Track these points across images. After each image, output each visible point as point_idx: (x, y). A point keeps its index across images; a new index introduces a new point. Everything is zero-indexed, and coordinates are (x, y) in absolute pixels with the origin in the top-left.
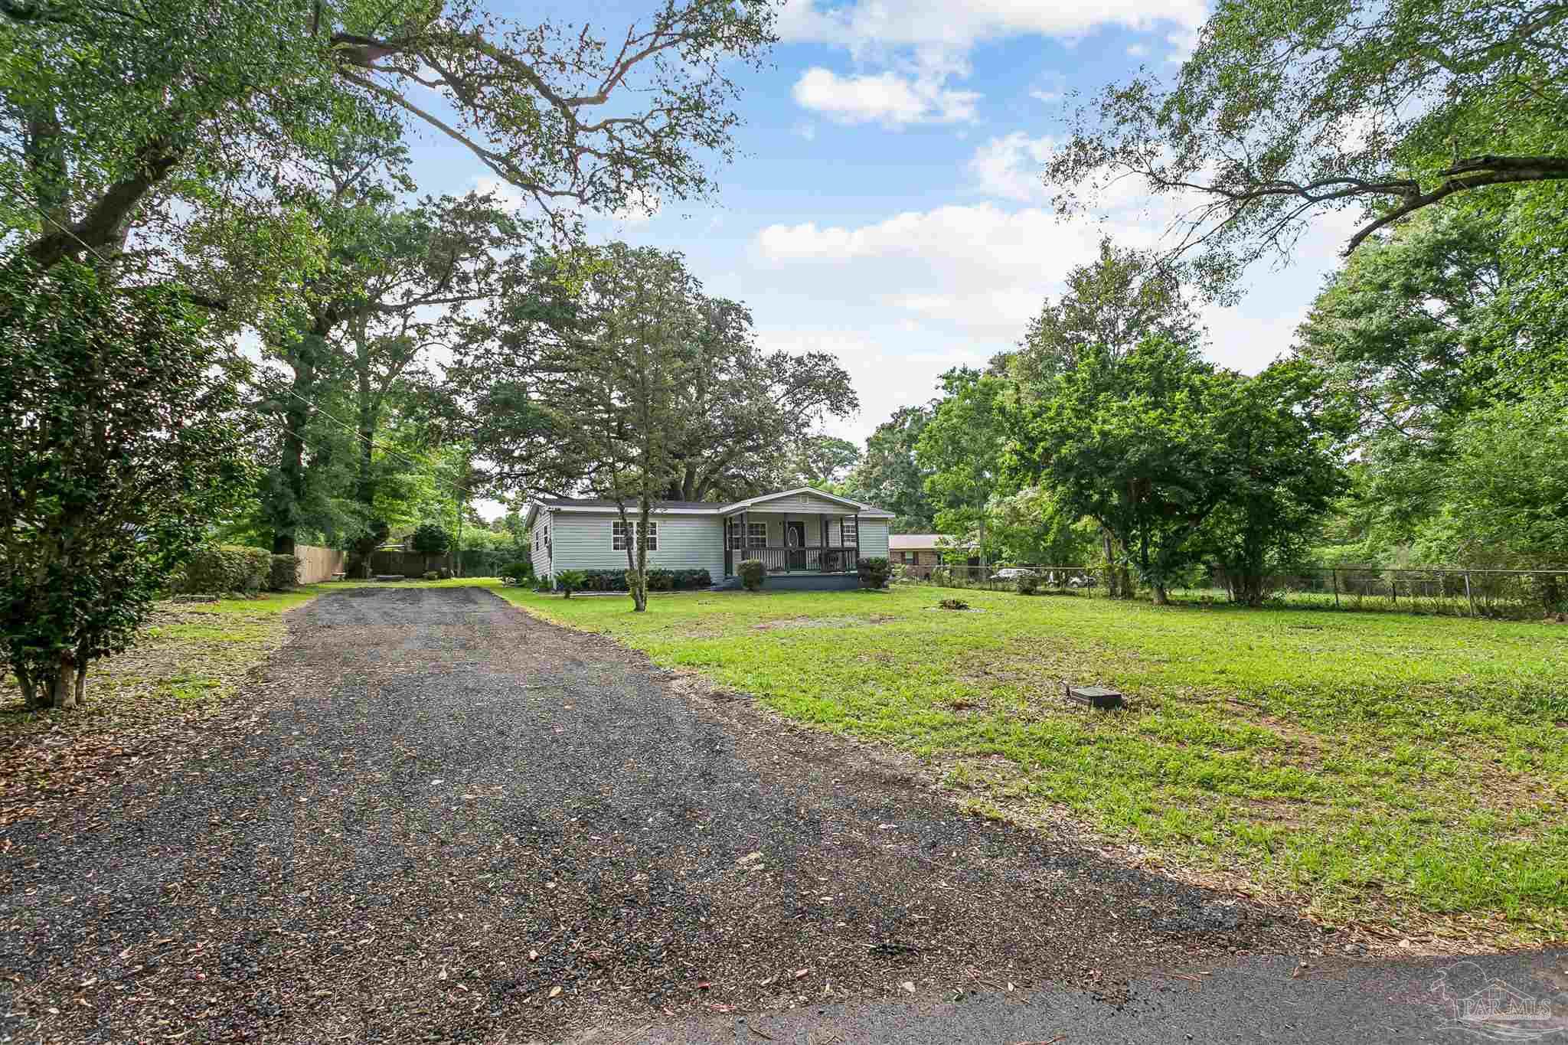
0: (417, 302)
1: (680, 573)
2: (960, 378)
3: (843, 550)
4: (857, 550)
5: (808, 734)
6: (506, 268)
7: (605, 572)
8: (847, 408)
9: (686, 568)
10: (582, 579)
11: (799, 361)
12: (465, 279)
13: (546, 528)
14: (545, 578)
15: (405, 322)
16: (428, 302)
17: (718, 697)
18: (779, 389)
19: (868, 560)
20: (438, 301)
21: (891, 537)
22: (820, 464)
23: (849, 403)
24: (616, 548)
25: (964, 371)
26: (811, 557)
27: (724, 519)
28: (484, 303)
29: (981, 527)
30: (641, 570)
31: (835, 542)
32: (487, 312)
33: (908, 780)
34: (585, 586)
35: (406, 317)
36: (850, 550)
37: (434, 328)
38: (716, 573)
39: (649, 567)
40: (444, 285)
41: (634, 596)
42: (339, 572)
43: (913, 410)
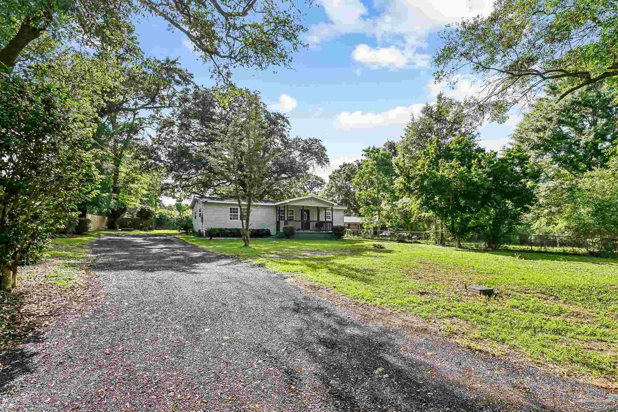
0: (140, 108)
1: (258, 230)
2: (372, 152)
3: (326, 222)
4: (332, 222)
5: (365, 306)
6: (181, 95)
7: (226, 229)
8: (324, 162)
9: (261, 228)
10: (218, 231)
11: (306, 142)
12: (163, 98)
13: (200, 210)
14: (199, 231)
15: (134, 116)
16: (146, 108)
17: (312, 287)
18: (297, 153)
19: (337, 227)
20: (150, 108)
21: (345, 218)
22: (308, 186)
23: (325, 161)
24: (231, 219)
25: (374, 149)
26: (312, 225)
27: (277, 207)
28: (170, 110)
29: (379, 214)
30: (247, 228)
31: (322, 219)
32: (171, 114)
33: (426, 329)
34: (218, 235)
35: (135, 115)
36: (329, 222)
37: (147, 120)
38: (273, 231)
39: (250, 227)
40: (153, 100)
41: (244, 240)
42: (104, 226)
43: (349, 164)
